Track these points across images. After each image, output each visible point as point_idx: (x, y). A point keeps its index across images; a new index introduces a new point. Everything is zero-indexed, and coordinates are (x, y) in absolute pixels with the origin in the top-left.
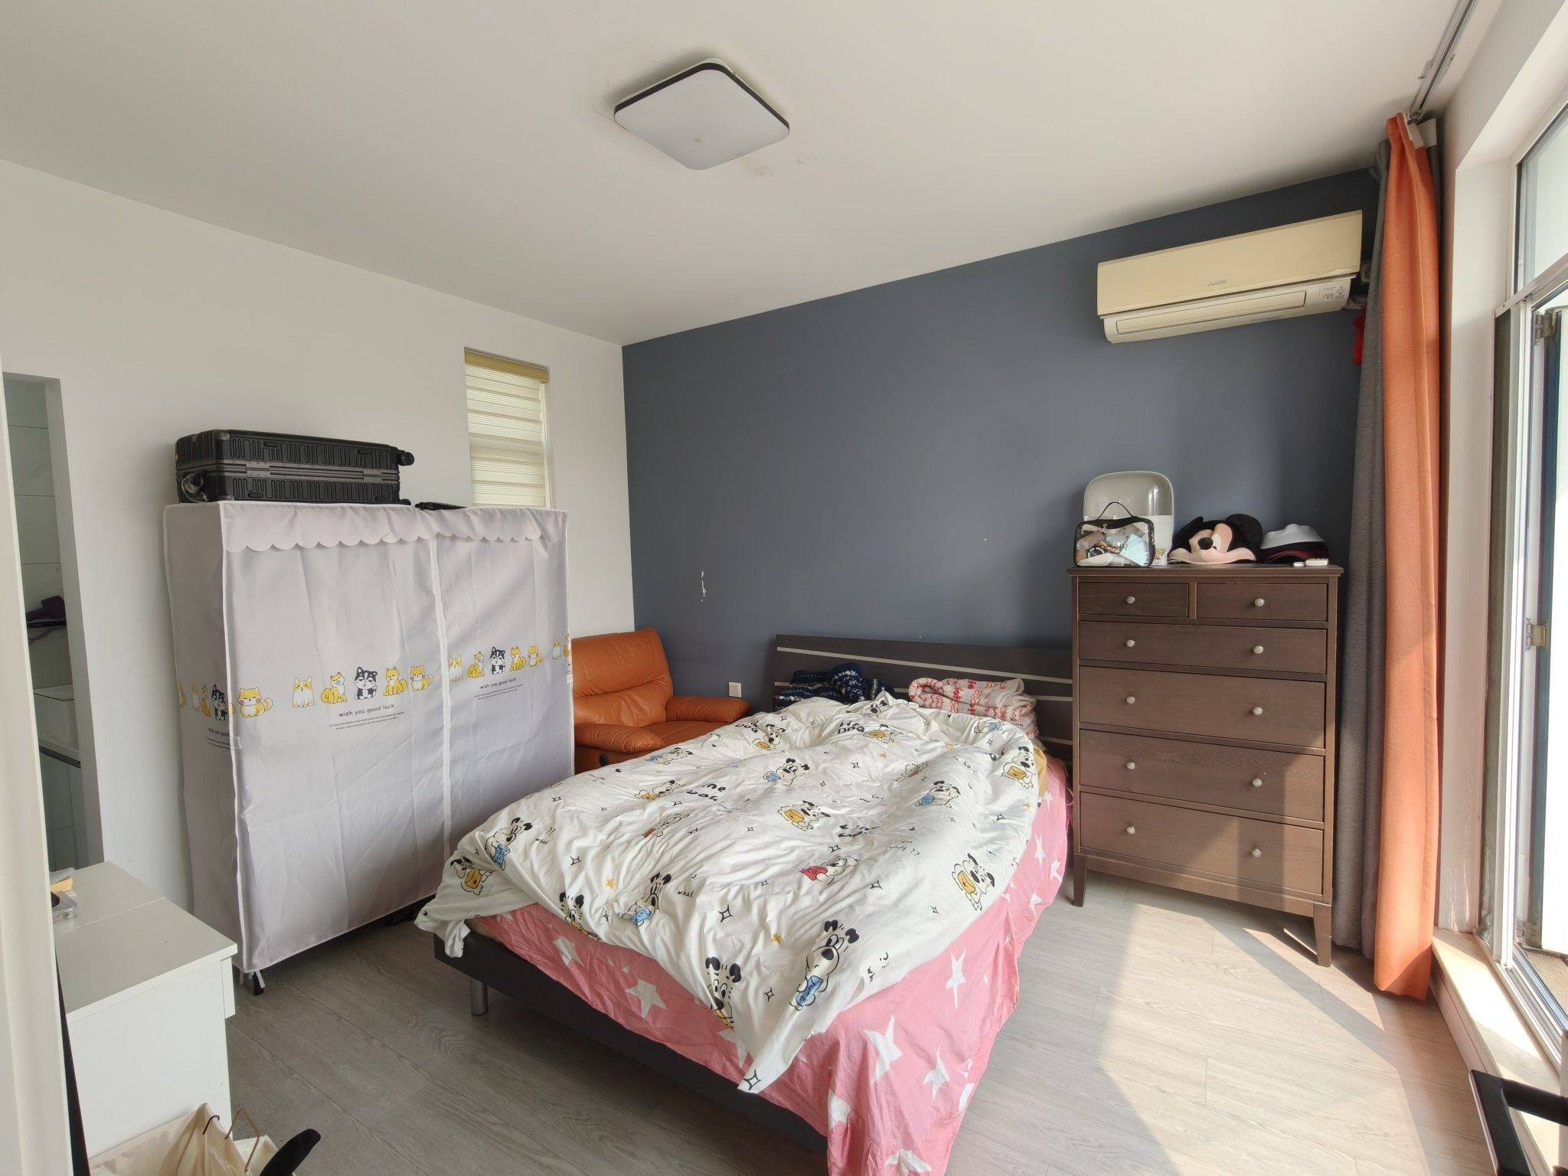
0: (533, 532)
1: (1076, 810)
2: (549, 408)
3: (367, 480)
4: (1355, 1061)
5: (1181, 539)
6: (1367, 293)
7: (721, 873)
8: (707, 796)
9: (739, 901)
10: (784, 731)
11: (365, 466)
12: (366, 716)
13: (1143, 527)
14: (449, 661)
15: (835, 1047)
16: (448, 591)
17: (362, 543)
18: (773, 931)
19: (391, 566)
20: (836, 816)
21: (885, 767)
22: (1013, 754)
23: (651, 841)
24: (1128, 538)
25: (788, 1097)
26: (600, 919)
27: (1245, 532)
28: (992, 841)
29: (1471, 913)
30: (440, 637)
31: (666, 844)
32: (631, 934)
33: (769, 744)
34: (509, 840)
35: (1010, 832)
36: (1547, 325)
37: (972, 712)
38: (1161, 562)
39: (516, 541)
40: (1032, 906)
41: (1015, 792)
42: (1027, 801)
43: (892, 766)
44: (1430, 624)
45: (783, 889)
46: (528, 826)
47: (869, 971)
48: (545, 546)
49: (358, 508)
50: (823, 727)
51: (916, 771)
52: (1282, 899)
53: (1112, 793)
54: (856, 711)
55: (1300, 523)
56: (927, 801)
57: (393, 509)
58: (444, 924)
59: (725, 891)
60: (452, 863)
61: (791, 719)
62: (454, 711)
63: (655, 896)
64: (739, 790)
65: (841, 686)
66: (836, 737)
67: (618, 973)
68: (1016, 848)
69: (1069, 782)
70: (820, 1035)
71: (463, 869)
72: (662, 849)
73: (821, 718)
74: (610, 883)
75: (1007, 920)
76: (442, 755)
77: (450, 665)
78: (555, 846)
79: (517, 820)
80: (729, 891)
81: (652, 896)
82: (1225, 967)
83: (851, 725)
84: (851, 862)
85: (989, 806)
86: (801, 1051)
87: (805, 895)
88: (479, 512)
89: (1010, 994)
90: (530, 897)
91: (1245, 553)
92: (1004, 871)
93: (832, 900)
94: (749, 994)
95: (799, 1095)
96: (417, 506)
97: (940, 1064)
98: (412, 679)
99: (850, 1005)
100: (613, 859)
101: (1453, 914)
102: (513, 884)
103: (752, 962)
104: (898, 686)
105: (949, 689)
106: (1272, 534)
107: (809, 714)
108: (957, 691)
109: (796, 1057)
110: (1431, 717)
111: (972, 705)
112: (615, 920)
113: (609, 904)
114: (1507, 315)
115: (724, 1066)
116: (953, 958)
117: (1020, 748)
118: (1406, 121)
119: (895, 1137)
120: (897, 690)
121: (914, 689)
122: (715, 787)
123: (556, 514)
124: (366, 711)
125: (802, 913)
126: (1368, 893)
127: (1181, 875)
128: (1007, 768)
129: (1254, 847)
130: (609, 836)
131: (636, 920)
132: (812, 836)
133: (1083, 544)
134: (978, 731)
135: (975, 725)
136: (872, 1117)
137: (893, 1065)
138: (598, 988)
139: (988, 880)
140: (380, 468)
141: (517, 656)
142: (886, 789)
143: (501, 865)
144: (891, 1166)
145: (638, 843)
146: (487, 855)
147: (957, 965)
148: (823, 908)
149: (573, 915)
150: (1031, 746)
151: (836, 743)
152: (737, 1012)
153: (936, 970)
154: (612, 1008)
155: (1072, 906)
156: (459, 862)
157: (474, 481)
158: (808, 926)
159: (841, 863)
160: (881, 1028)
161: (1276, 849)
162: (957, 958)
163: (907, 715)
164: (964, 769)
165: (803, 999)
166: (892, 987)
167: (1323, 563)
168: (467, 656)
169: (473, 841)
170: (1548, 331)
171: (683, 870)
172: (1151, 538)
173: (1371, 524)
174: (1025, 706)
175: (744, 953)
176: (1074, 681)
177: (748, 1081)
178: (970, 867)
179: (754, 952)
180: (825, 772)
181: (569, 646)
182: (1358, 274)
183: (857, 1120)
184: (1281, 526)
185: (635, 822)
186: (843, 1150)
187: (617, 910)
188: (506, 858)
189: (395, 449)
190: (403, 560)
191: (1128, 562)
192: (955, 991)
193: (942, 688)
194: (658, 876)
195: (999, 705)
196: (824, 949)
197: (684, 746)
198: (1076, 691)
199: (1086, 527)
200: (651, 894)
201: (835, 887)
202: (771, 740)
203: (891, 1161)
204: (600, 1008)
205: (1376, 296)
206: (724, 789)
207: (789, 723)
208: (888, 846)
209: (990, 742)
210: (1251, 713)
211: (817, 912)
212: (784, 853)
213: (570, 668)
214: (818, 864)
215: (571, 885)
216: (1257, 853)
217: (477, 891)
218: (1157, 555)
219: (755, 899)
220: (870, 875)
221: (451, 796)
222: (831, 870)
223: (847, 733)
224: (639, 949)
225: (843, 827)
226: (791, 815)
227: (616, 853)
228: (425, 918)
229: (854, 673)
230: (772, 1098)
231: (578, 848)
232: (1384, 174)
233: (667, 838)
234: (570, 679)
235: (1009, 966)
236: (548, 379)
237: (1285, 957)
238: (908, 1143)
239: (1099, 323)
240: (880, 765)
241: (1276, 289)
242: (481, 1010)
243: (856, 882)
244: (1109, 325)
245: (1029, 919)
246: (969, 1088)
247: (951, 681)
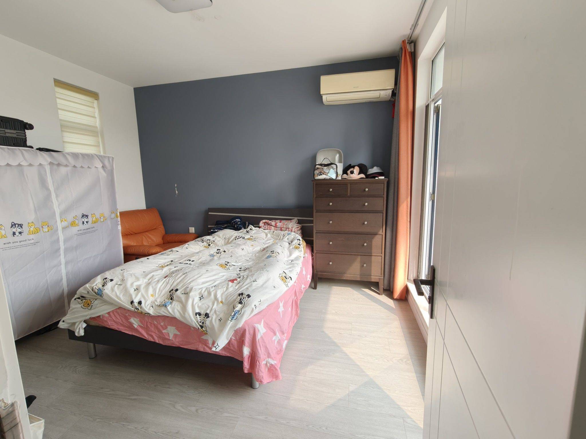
0: (99, 165)
1: (315, 259)
2: (100, 111)
3: (7, 135)
4: (388, 317)
5: (345, 172)
6: (396, 95)
7: (198, 285)
8: (187, 264)
9: (206, 292)
10: (214, 241)
11: (6, 128)
12: (18, 244)
13: (334, 166)
14: (61, 220)
15: (244, 331)
16: (57, 189)
17: (8, 165)
18: (220, 300)
19: (26, 177)
20: (237, 265)
21: (253, 249)
22: (296, 242)
23: (168, 279)
24: (330, 170)
25: (228, 352)
26: (150, 308)
27: (363, 169)
28: (290, 268)
29: (416, 274)
30: (55, 208)
31: (174, 279)
32: (165, 311)
33: (209, 246)
34: (103, 286)
35: (296, 265)
36: (437, 109)
37: (281, 230)
38: (339, 178)
39: (90, 168)
40: (302, 289)
41: (296, 254)
42: (300, 256)
43: (256, 249)
44: (408, 194)
45: (222, 287)
46: (112, 280)
47: (255, 306)
48: (105, 171)
49: (4, 148)
50: (229, 239)
51: (264, 249)
52: (371, 278)
53: (325, 252)
54: (241, 232)
55: (377, 166)
56: (269, 257)
57: (24, 150)
58: (74, 324)
59: (201, 290)
60: (75, 299)
61: (216, 237)
62: (65, 241)
63: (172, 297)
64: (200, 261)
65: (235, 225)
66: (235, 241)
67: (159, 326)
68: (298, 269)
69: (312, 251)
70: (239, 328)
71: (81, 300)
72: (173, 281)
73: (228, 236)
74: (152, 295)
75: (295, 291)
76: (61, 260)
77: (62, 221)
78: (126, 285)
79: (106, 278)
80: (202, 290)
81: (171, 297)
82: (356, 299)
83: (240, 237)
84: (245, 276)
85: (289, 258)
86: (232, 335)
87: (230, 287)
88: (71, 154)
89: (297, 314)
90: (117, 306)
91: (362, 176)
92: (294, 276)
93: (240, 287)
94: (213, 321)
95: (232, 350)
96: (37, 149)
97: (277, 334)
98: (42, 227)
99: (249, 318)
100: (153, 287)
101: (412, 275)
102: (107, 302)
103: (213, 311)
104: (256, 223)
105: (273, 223)
106: (370, 170)
107: (223, 235)
108: (276, 224)
109: (231, 338)
110: (408, 220)
111: (281, 228)
112: (156, 307)
113: (153, 302)
114: (428, 104)
115: (204, 348)
116: (280, 302)
117: (298, 240)
118: (407, 42)
119: (265, 355)
120: (254, 226)
121: (261, 224)
122: (190, 260)
123: (109, 157)
124: (18, 242)
125: (230, 293)
126: (392, 273)
127: (345, 275)
128: (294, 246)
129: (364, 264)
130: (149, 280)
131: (166, 305)
132: (230, 272)
133: (317, 172)
134: (284, 236)
135: (283, 234)
136: (258, 351)
137: (264, 334)
138: (150, 333)
139: (290, 279)
140: (15, 129)
141: (94, 217)
142: (254, 256)
143: (101, 296)
144: (264, 364)
145: (162, 280)
146: (93, 293)
147: (281, 305)
148: (237, 291)
149: (138, 308)
150: (301, 239)
151: (235, 243)
152: (209, 327)
153: (274, 306)
154: (157, 339)
155: (313, 290)
156: (79, 298)
157: (64, 142)
158: (232, 296)
159: (242, 277)
160: (259, 323)
161: (369, 263)
162: (281, 303)
163: (260, 233)
164: (280, 247)
165: (233, 318)
166: (262, 311)
167: (383, 177)
168: (70, 217)
169: (86, 289)
170: (437, 110)
171: (182, 287)
172: (337, 170)
173: (395, 166)
174: (298, 227)
175: (210, 309)
176: (314, 219)
177: (215, 347)
178: (284, 275)
179: (213, 308)
180: (232, 252)
181: (118, 214)
182: (394, 89)
183: (253, 353)
184: (372, 167)
185: (159, 275)
186: (248, 363)
187: (157, 304)
188: (103, 292)
189: (22, 121)
190: (32, 174)
191: (330, 178)
192: (281, 312)
193: (271, 223)
194: (172, 290)
195: (290, 227)
196: (239, 302)
197: (174, 249)
198: (314, 222)
199: (317, 166)
200: (170, 296)
201: (241, 284)
202: (209, 245)
203: (264, 362)
204: (152, 340)
205: (398, 96)
206: (194, 261)
207: (216, 239)
208: (257, 270)
209: (288, 239)
210: (364, 223)
211: (235, 292)
212: (221, 277)
213: (120, 223)
214: (234, 278)
215: (135, 298)
216: (365, 265)
217: (89, 308)
218: (338, 176)
219: (212, 291)
220: (253, 278)
221: (67, 278)
222: (239, 279)
223: (238, 240)
224: (169, 315)
225: (240, 268)
226: (221, 266)
227: (154, 285)
228: (63, 323)
229: (239, 220)
230: (222, 354)
231: (136, 285)
232: (401, 58)
233: (175, 277)
234: (120, 227)
235: (296, 304)
236: (98, 98)
237: (371, 294)
238: (269, 356)
239: (321, 97)
240: (251, 249)
241: (372, 91)
242: (93, 356)
243: (248, 281)
244: (324, 97)
245: (302, 293)
246: (286, 342)
247: (274, 221)
